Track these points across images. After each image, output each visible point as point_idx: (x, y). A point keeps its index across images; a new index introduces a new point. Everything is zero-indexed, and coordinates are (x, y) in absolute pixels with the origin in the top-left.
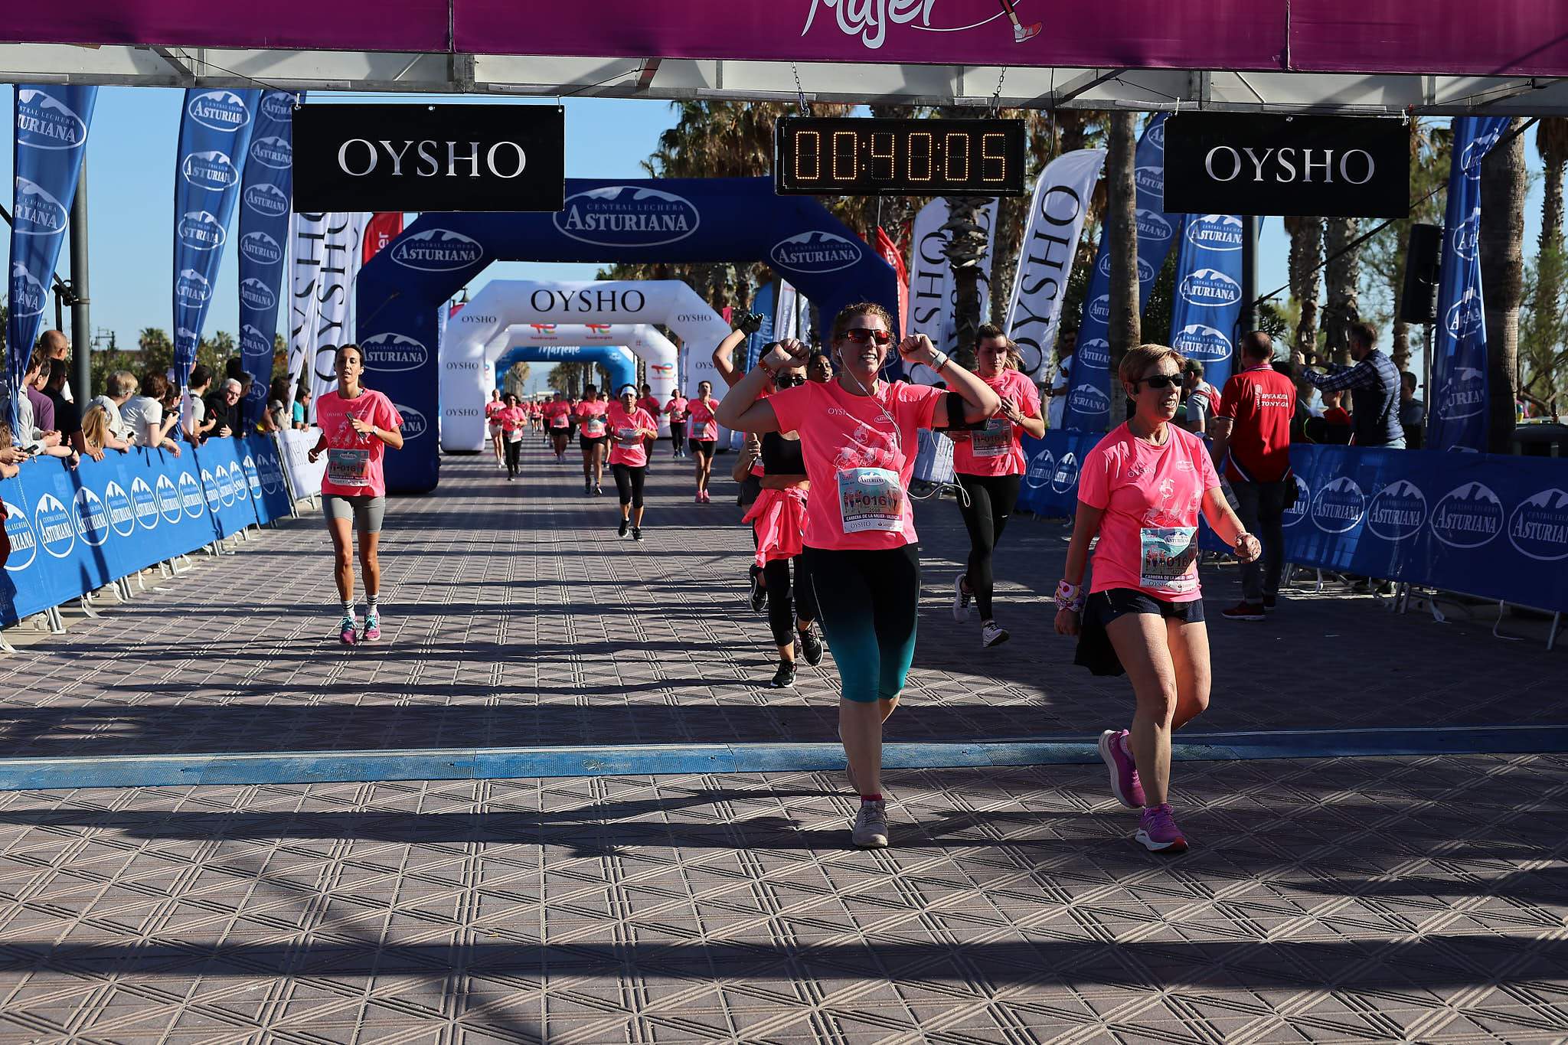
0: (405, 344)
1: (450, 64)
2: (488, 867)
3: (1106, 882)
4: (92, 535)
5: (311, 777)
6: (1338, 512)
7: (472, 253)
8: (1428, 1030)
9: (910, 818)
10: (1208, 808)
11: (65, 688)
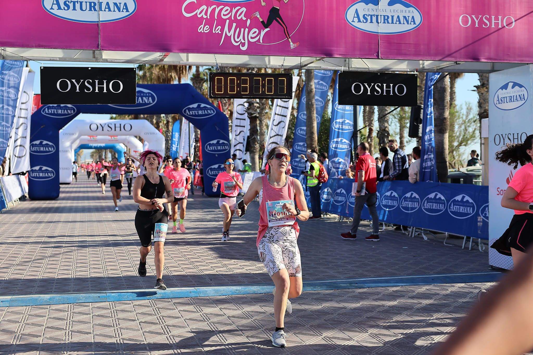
0: (47, 144)
1: (94, 53)
2: (122, 331)
3: (333, 329)
5: (49, 303)
6: (390, 203)
7: (72, 111)
9: (263, 311)
10: (360, 304)
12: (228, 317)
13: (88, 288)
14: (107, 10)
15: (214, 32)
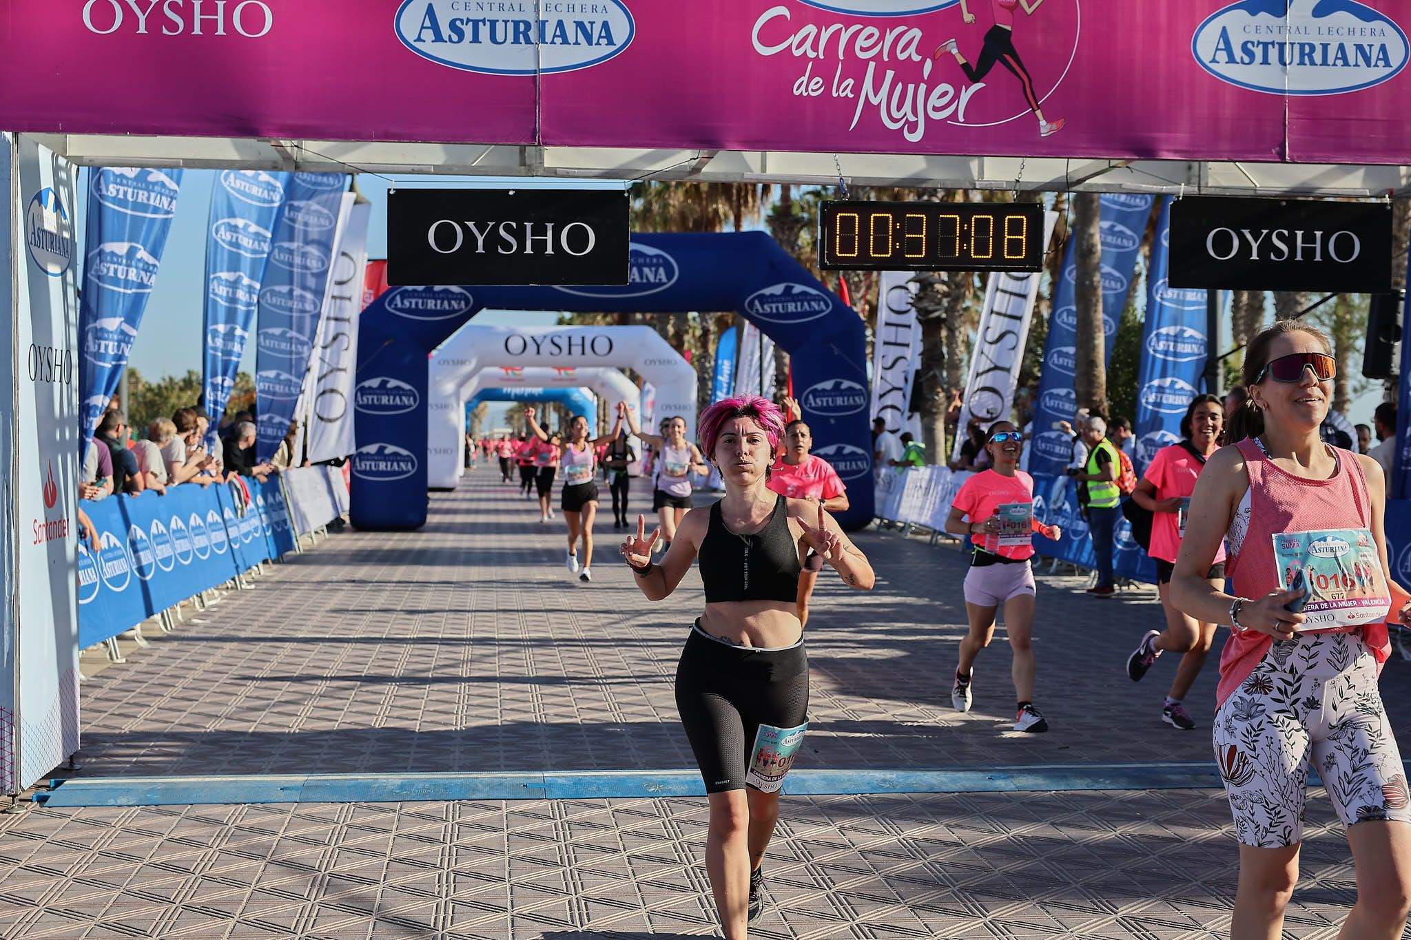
0: (398, 388)
1: (522, 152)
2: (585, 877)
3: (1146, 895)
4: (141, 570)
5: (400, 796)
7: (463, 302)
9: (953, 838)
10: (1224, 830)
11: (144, 713)
12: (862, 852)
13: (498, 763)
14: (558, 40)
15: (835, 95)
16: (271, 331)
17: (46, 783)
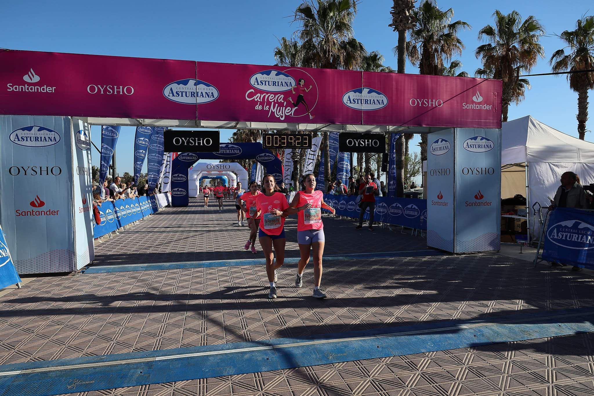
0: (182, 176)
2: (208, 286)
3: (333, 286)
4: (118, 217)
5: (169, 268)
7: (195, 157)
8: (398, 314)
11: (114, 250)
14: (201, 96)
15: (265, 109)
16: (151, 164)
17: (85, 268)
